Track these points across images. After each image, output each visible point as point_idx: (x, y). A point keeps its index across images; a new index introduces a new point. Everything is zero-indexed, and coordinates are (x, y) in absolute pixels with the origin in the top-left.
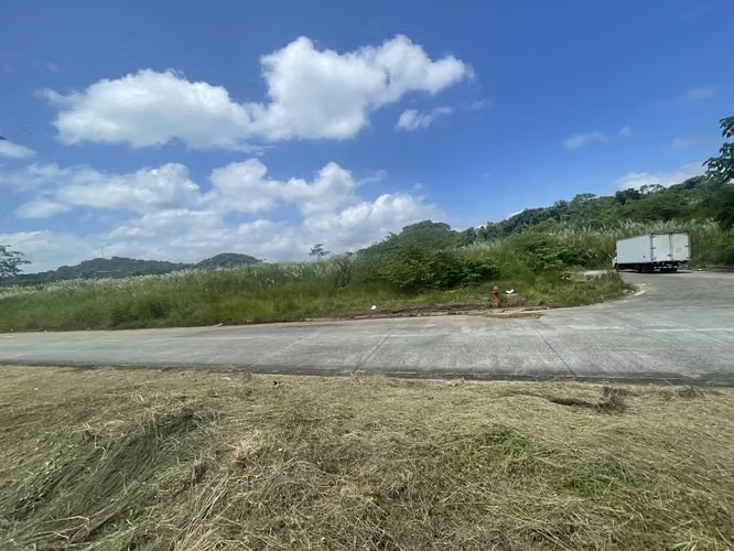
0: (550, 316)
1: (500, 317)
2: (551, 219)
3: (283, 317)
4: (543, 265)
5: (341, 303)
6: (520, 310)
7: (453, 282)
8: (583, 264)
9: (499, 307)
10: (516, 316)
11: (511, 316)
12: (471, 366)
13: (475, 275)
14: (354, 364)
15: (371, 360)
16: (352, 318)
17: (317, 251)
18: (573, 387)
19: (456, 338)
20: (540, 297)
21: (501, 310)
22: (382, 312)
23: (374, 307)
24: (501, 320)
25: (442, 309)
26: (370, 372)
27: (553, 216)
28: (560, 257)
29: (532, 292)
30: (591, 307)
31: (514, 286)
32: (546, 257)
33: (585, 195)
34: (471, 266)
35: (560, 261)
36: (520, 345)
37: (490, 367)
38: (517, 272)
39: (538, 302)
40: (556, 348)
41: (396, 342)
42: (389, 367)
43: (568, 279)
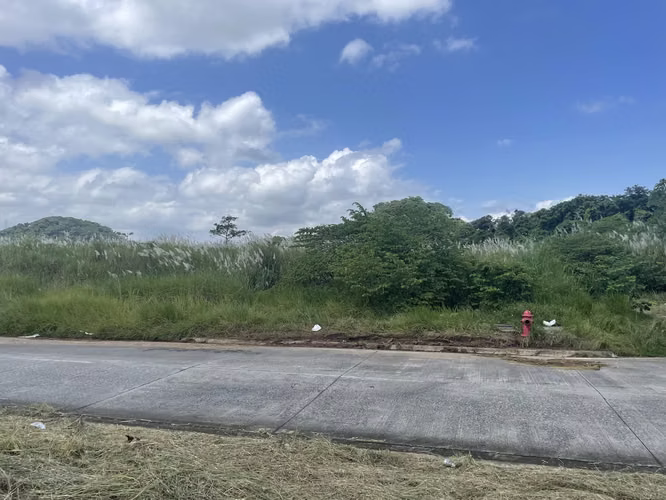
0: (616, 367)
1: (533, 362)
2: (619, 215)
3: (154, 331)
4: (605, 285)
5: (260, 315)
7: (456, 296)
9: (531, 346)
10: (559, 363)
11: (550, 363)
12: (482, 437)
13: (491, 289)
14: (276, 419)
15: (308, 413)
16: (278, 343)
17: (226, 227)
19: (456, 389)
21: (534, 351)
22: (331, 337)
23: (317, 328)
24: (534, 368)
25: (435, 341)
26: (306, 434)
27: (622, 211)
28: (636, 272)
29: (587, 325)
31: (559, 315)
32: (610, 271)
34: (485, 272)
35: (633, 279)
36: (566, 410)
37: (516, 440)
38: (563, 292)
39: (597, 344)
40: (629, 420)
41: (353, 387)
42: (339, 428)
43: (645, 312)
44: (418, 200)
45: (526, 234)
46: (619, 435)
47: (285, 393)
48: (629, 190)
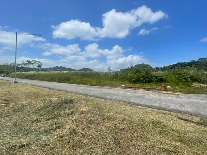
0: (182, 95)
1: (164, 93)
2: (188, 66)
3: (98, 85)
4: (183, 80)
5: (114, 83)
6: (172, 92)
7: (149, 81)
8: (199, 82)
9: (164, 90)
10: (170, 94)
11: (168, 94)
12: (151, 105)
13: (157, 80)
14: (115, 99)
15: (120, 98)
16: (116, 87)
17: (109, 69)
18: (188, 116)
19: (147, 97)
20: (179, 89)
21: (165, 91)
22: (126, 87)
23: (123, 85)
24: (164, 94)
25: (145, 89)
26: (119, 101)
27: (189, 65)
28: (189, 78)
29: (177, 87)
30: (200, 95)
31: (171, 85)
32: (184, 77)
33: (203, 59)
34: (156, 77)
35: (190, 79)
36: (170, 102)
37: (158, 106)
38: (172, 81)
39: (179, 91)
40: (183, 105)
41: (128, 95)
42: (125, 101)
43: (192, 85)
44: (144, 64)
45: (166, 70)
46: (180, 107)
47: (117, 95)
48: (191, 61)
